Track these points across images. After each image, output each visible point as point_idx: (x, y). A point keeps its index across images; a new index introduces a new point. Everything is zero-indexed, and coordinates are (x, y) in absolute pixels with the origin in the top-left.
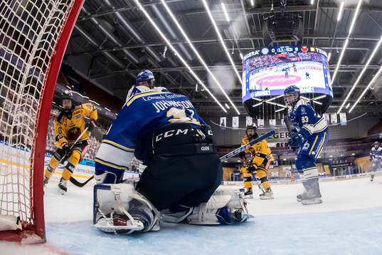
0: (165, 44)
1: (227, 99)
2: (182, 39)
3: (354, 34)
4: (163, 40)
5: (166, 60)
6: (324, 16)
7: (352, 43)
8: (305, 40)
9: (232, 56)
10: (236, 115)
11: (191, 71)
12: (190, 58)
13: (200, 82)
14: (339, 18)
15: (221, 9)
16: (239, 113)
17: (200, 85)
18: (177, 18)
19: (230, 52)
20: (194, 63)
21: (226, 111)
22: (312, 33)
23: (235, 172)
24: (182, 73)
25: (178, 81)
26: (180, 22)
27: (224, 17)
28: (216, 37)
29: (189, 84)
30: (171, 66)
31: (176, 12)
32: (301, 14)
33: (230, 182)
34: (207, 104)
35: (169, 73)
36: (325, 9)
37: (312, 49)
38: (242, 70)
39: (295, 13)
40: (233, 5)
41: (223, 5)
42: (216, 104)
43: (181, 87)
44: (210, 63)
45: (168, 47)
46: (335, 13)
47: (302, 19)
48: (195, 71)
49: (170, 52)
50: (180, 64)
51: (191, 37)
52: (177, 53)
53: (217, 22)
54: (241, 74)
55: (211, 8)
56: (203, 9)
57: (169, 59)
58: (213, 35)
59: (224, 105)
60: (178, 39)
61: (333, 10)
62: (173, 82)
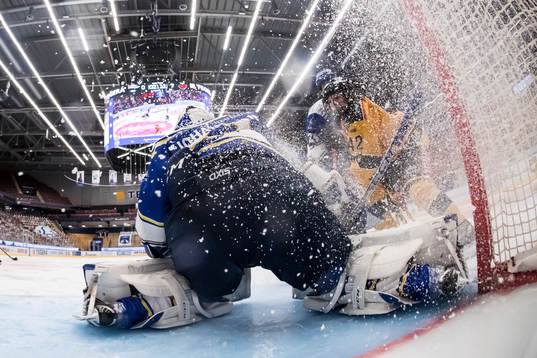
0: (8, 79)
1: (84, 148)
2: (28, 72)
3: (243, 68)
4: (6, 74)
5: (9, 98)
6: (207, 44)
7: (242, 78)
8: (184, 74)
9: (92, 94)
10: (96, 168)
11: (41, 113)
12: (40, 97)
13: (52, 127)
14: (225, 46)
15: (77, 35)
16: (100, 166)
17: (51, 131)
18: (23, 47)
19: (90, 89)
20: (44, 103)
21: (84, 163)
22: (191, 65)
23: (95, 239)
24: (28, 115)
25: (24, 125)
26: (26, 51)
27: (81, 45)
28: (72, 71)
29: (37, 129)
30: (15, 106)
31: (22, 40)
32: (178, 41)
33: (89, 253)
34: (60, 154)
35: (12, 115)
36: (208, 35)
37: (192, 86)
38: (104, 112)
39: (170, 40)
40: (92, 30)
41: (80, 31)
42: (72, 154)
43: (27, 133)
44: (63, 103)
45: (12, 83)
46: (220, 41)
47: (179, 48)
48: (46, 114)
49: (13, 89)
50: (27, 104)
51: (41, 70)
52: (22, 91)
53: (73, 52)
54: (103, 117)
55: (65, 34)
56: (56, 35)
57: (13, 98)
58: (68, 67)
59: (81, 156)
60: (23, 73)
61: (219, 37)
62: (18, 126)
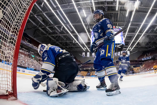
0: (62, 25)
1: (85, 46)
2: (68, 23)
3: (132, 22)
4: (61, 24)
5: (62, 31)
6: (121, 15)
7: (132, 25)
8: (114, 24)
9: (87, 30)
10: (88, 52)
11: (72, 35)
12: (71, 31)
13: (75, 39)
14: (127, 15)
15: (83, 12)
17: (75, 41)
18: (66, 16)
19: (86, 28)
20: (73, 32)
21: (85, 50)
22: (117, 21)
23: (88, 73)
24: (68, 36)
25: (67, 39)
27: (84, 15)
28: (81, 23)
29: (71, 40)
30: (64, 33)
31: (66, 13)
32: (113, 14)
33: (86, 77)
34: (78, 47)
35: (63, 36)
36: (122, 12)
37: (117, 27)
38: (90, 35)
39: (110, 13)
40: (87, 10)
41: (83, 11)
42: (81, 48)
43: (68, 41)
44: (79, 32)
45: (63, 26)
46: (125, 14)
47: (113, 16)
48: (73, 35)
49: (64, 28)
50: (68, 33)
51: (72, 23)
52: (66, 29)
53: (81, 17)
54: (90, 36)
55: (79, 12)
56: (76, 12)
57: (63, 31)
58: (80, 22)
59: (84, 48)
60: (67, 23)
61: (125, 12)
62: (65, 39)
